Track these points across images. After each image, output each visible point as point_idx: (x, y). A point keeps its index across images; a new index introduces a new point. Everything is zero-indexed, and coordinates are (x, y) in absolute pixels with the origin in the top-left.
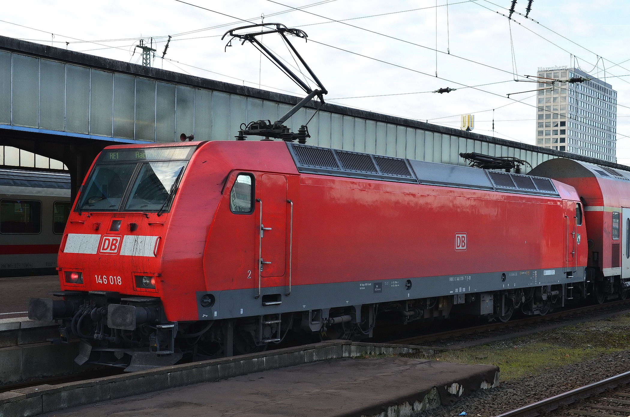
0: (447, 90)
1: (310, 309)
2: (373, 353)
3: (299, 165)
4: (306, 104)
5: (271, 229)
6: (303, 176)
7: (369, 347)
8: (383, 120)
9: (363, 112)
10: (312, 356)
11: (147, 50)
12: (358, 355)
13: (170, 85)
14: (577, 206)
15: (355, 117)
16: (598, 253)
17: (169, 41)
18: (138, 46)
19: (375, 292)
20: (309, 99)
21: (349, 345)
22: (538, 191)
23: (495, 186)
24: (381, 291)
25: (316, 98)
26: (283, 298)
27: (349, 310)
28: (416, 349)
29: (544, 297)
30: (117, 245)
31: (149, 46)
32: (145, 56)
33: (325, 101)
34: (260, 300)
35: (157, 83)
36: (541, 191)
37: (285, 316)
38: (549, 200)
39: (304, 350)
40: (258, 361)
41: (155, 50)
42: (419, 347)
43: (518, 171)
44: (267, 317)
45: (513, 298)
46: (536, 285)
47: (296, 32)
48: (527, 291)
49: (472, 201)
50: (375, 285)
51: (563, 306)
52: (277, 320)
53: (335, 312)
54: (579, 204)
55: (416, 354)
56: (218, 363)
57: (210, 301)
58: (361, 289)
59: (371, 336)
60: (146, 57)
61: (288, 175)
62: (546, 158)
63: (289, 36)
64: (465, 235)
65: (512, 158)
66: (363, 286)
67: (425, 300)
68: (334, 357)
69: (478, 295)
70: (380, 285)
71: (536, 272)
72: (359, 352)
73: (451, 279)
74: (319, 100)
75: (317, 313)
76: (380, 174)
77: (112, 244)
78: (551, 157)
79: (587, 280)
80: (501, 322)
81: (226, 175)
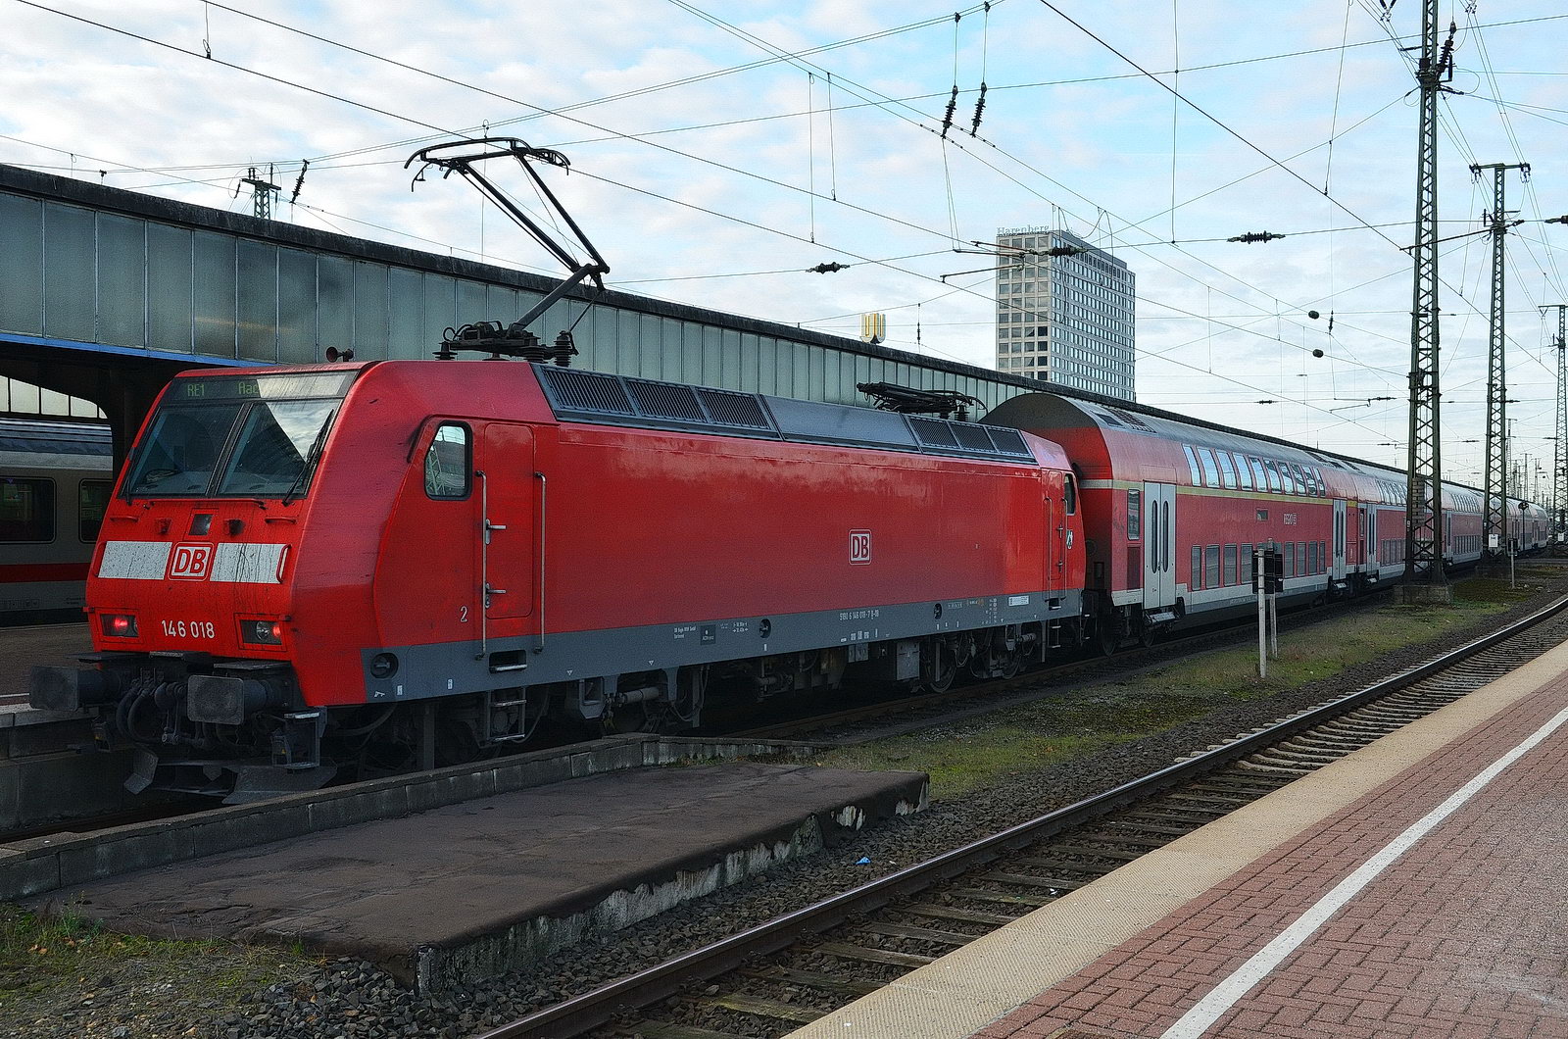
0: (834, 268)
1: (581, 677)
2: (700, 756)
3: (556, 406)
4: (569, 291)
5: (504, 527)
6: (563, 427)
7: (692, 746)
8: (714, 322)
9: (677, 307)
10: (587, 764)
11: (262, 188)
12: (672, 760)
13: (308, 255)
14: (1067, 481)
15: (663, 316)
16: (1103, 563)
17: (304, 170)
18: (243, 180)
19: (703, 643)
20: (574, 281)
21: (656, 742)
22: (999, 453)
23: (922, 445)
24: (714, 641)
25: (588, 280)
26: (529, 657)
27: (654, 677)
28: (780, 746)
29: (1010, 646)
30: (205, 561)
31: (267, 180)
32: (259, 199)
33: (605, 287)
34: (485, 662)
35: (279, 250)
36: (1004, 453)
37: (534, 692)
38: (1018, 470)
39: (570, 755)
40: (482, 777)
41: (280, 189)
42: (785, 742)
43: (962, 416)
44: (498, 695)
45: (956, 648)
46: (995, 623)
47: (548, 156)
48: (979, 634)
49: (880, 472)
50: (703, 629)
51: (1043, 661)
52: (518, 698)
53: (628, 682)
54: (1070, 476)
55: (781, 755)
56: (406, 783)
57: (388, 665)
58: (676, 637)
59: (696, 724)
60: (262, 200)
61: (536, 426)
62: (1012, 392)
63: (535, 163)
64: (868, 536)
65: (950, 392)
66: (680, 632)
67: (795, 655)
68: (628, 765)
69: (892, 645)
70: (712, 630)
71: (995, 600)
72: (675, 755)
73: (844, 616)
74: (593, 284)
75: (594, 685)
76: (711, 423)
77: (195, 561)
78: (1021, 391)
79: (1084, 613)
80: (935, 692)
81: (415, 426)
